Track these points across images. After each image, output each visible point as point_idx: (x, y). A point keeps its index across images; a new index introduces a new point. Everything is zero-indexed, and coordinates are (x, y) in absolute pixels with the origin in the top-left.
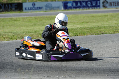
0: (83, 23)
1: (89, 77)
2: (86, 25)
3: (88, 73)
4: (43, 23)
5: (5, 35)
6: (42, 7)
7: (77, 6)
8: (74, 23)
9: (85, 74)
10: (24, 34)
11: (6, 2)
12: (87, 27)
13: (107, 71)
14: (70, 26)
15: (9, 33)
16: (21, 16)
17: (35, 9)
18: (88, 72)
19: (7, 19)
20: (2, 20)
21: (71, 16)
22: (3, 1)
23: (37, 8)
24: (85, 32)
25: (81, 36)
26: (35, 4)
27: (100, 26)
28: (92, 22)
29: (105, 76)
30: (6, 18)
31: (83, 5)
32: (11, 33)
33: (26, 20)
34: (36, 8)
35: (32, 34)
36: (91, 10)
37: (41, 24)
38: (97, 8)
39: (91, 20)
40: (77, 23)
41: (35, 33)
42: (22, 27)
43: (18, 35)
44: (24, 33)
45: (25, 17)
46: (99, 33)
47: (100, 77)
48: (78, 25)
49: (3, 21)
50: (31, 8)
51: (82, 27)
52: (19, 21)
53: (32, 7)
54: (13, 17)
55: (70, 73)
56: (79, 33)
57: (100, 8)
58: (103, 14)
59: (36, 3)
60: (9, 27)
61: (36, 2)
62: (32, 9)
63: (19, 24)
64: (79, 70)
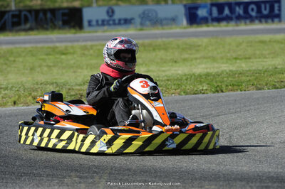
0: (236, 59)
2: (243, 65)
5: (36, 90)
6: (132, 19)
7: (221, 16)
8: (214, 59)
11: (41, 5)
12: (247, 69)
14: (203, 66)
15: (45, 85)
16: (78, 41)
17: (115, 24)
18: (248, 184)
19: (42, 48)
20: (31, 51)
21: (205, 40)
22: (31, 4)
23: (120, 20)
24: (242, 83)
25: (232, 93)
26: (113, 12)
27: (279, 67)
28: (260, 58)
30: (40, 45)
31: (237, 14)
32: (52, 84)
33: (91, 52)
34: (117, 22)
36: (257, 26)
38: (273, 21)
39: (258, 52)
40: (222, 58)
42: (79, 70)
43: (69, 89)
45: (89, 43)
46: (278, 85)
48: (223, 63)
49: (33, 55)
50: (103, 21)
51: (234, 69)
52: (74, 53)
53: (106, 18)
54: (58, 45)
55: (201, 187)
56: (227, 86)
57: (280, 21)
59: (116, 9)
60: (46, 69)
61: (117, 5)
62: (105, 23)
63: (72, 62)
64: (225, 181)
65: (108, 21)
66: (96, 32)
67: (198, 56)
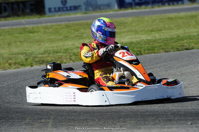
0: (152, 31)
1: (158, 128)
2: (157, 35)
3: (157, 121)
4: (80, 35)
5: (11, 59)
6: (79, 6)
7: (141, 2)
8: (136, 32)
9: (152, 123)
10: (46, 55)
12: (159, 38)
13: (191, 116)
14: (129, 37)
15: (18, 55)
16: (41, 23)
17: (67, 10)
20: (8, 31)
21: (130, 19)
23: (71, 7)
24: (155, 48)
25: (148, 55)
26: (66, 2)
27: (181, 35)
28: (168, 30)
29: (187, 124)
30: (15, 27)
32: (22, 54)
33: (51, 30)
34: (69, 8)
35: (60, 54)
36: (167, 7)
37: (78, 36)
38: (178, 3)
39: (167, 26)
40: (142, 31)
41: (66, 53)
43: (35, 57)
44: (45, 53)
45: (49, 24)
46: (180, 49)
47: (178, 128)
48: (143, 34)
49: (10, 34)
50: (59, 8)
52: (38, 32)
53: (61, 6)
54: (27, 26)
55: (125, 122)
56: (144, 50)
57: (183, 3)
58: (189, 14)
60: (19, 43)
62: (61, 9)
63: (37, 38)
64: (141, 117)
65: (63, 8)
66: (54, 16)
67: (125, 30)
